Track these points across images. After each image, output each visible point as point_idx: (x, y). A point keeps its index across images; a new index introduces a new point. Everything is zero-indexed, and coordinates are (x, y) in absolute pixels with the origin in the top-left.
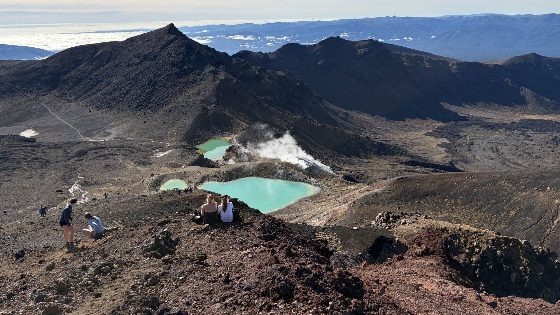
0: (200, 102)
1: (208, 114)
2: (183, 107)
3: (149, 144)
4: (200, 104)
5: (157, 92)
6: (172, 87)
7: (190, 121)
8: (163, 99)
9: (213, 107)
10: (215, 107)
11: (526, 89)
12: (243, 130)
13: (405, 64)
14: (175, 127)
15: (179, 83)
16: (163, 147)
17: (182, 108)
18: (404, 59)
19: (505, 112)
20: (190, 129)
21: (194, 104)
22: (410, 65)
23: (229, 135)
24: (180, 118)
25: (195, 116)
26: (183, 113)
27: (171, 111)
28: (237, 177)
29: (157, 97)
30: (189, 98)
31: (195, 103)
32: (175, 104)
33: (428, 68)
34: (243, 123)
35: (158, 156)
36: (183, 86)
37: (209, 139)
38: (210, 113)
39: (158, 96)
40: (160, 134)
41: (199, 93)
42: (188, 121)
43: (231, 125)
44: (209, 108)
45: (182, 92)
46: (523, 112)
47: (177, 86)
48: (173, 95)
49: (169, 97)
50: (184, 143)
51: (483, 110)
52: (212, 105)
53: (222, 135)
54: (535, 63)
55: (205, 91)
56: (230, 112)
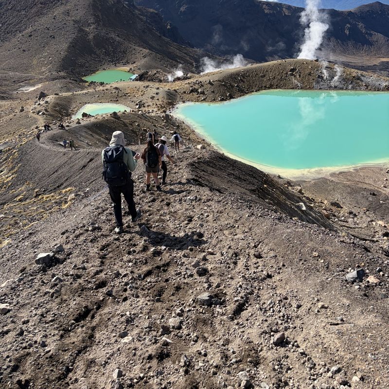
0: (72, 23)
1: (88, 38)
2: (48, 29)
3: (5, 77)
4: (74, 25)
5: (4, 17)
6: (25, 9)
7: (65, 46)
8: (15, 25)
9: (94, 28)
10: (97, 29)
11: (379, 34)
12: (144, 57)
13: (266, 11)
14: (42, 54)
15: (35, 4)
16: (30, 80)
17: (47, 31)
18: (264, 6)
19: (363, 56)
20: (67, 55)
21: (65, 26)
22: (271, 12)
23: (124, 64)
24: (47, 44)
25: (70, 40)
26: (51, 36)
27: (30, 36)
28: (243, 92)
29: (5, 23)
30: (54, 18)
31: (65, 24)
32: (35, 28)
33: (289, 16)
34: (141, 49)
35: (26, 90)
36: (41, 7)
37: (98, 70)
38: (91, 37)
39: (7, 22)
40: (20, 64)
41: (68, 13)
42: (61, 47)
43: (124, 51)
44: (88, 30)
45: (41, 14)
46: (378, 56)
47: (32, 8)
48: (28, 19)
49: (23, 22)
50: (62, 74)
51: (343, 55)
52: (91, 26)
53: (115, 65)
54: (380, 11)
55: (77, 10)
56: (118, 36)
